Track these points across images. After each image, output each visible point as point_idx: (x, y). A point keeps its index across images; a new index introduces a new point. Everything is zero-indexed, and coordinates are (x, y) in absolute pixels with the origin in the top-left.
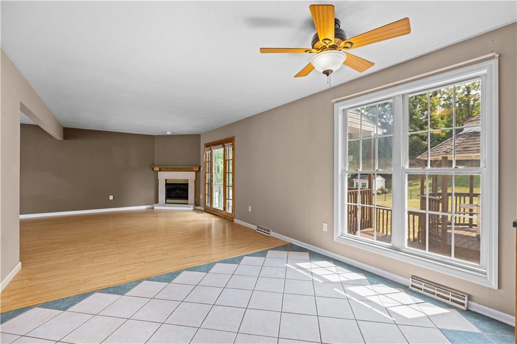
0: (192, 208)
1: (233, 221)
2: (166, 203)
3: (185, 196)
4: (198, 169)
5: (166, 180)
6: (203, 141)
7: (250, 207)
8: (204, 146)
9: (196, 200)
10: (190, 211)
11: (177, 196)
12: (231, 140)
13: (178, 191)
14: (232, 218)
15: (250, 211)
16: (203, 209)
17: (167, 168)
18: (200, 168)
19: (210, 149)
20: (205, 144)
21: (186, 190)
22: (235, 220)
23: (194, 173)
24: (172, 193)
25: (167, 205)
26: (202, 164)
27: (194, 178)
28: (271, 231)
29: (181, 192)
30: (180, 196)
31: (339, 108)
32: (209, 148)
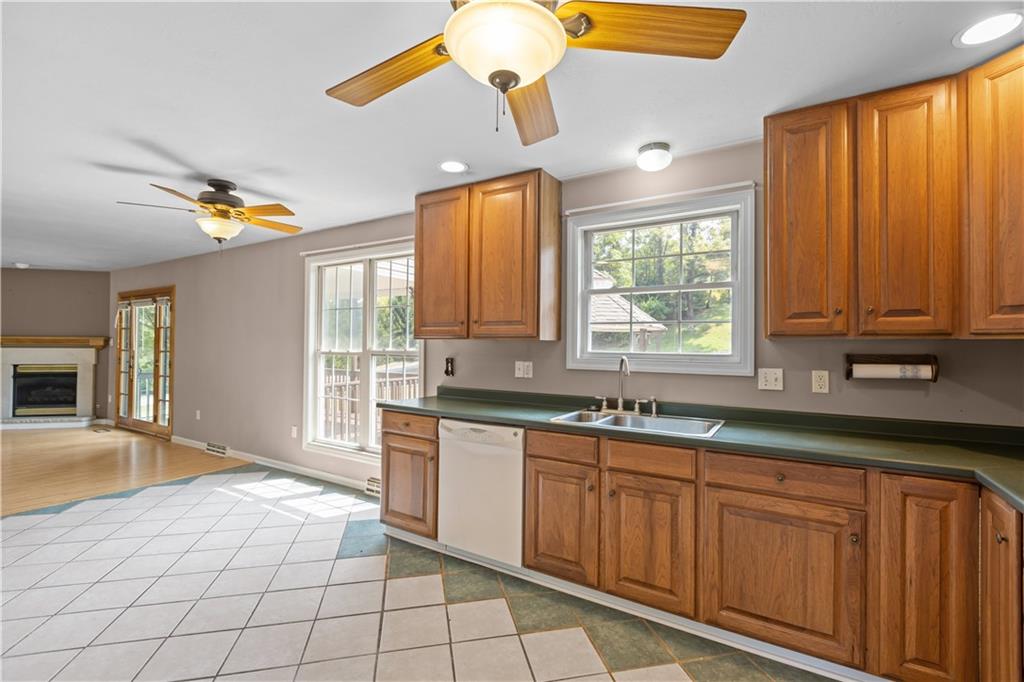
0: (84, 422)
1: (169, 440)
2: (14, 415)
3: (70, 399)
4: (101, 343)
5: (15, 366)
6: (117, 287)
7: (198, 412)
8: (117, 296)
9: (98, 406)
10: (80, 429)
11: (46, 399)
12: (168, 292)
13: (49, 389)
14: (167, 435)
15: (198, 417)
16: (112, 423)
17: (18, 341)
18: (107, 341)
19: (130, 304)
20: (119, 294)
21: (73, 387)
22: (173, 437)
23: (93, 350)
24: (33, 393)
25: (16, 419)
26: (112, 334)
27: (94, 362)
28: (228, 448)
29: (58, 390)
30: (54, 399)
31: (312, 265)
32: (128, 302)
